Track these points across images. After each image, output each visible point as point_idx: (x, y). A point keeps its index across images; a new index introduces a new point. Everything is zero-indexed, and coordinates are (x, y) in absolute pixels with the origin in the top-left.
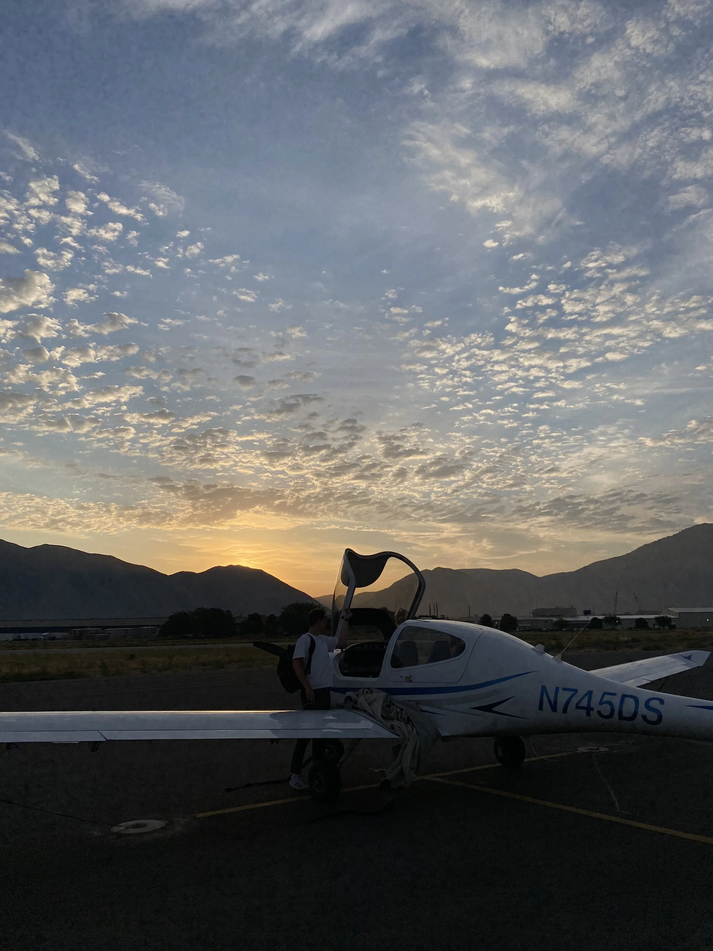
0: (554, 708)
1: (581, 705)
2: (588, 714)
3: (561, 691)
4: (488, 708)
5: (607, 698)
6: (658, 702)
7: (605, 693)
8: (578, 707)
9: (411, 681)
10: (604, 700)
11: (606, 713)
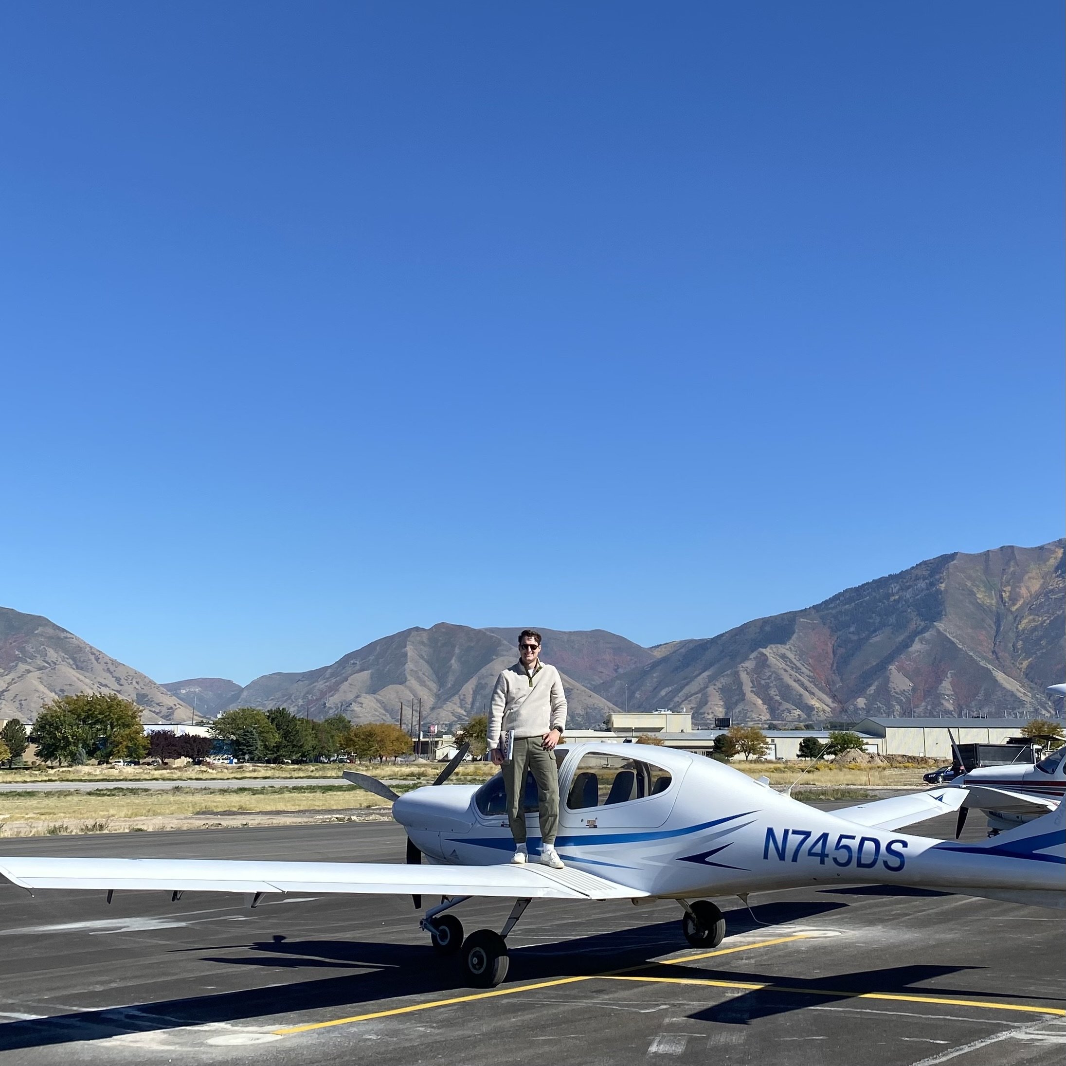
0: (782, 855)
1: (813, 851)
2: (822, 862)
3: (790, 836)
4: (700, 859)
5: (844, 842)
6: (901, 845)
7: (842, 837)
8: (810, 853)
9: (595, 827)
10: (841, 844)
11: (843, 860)
